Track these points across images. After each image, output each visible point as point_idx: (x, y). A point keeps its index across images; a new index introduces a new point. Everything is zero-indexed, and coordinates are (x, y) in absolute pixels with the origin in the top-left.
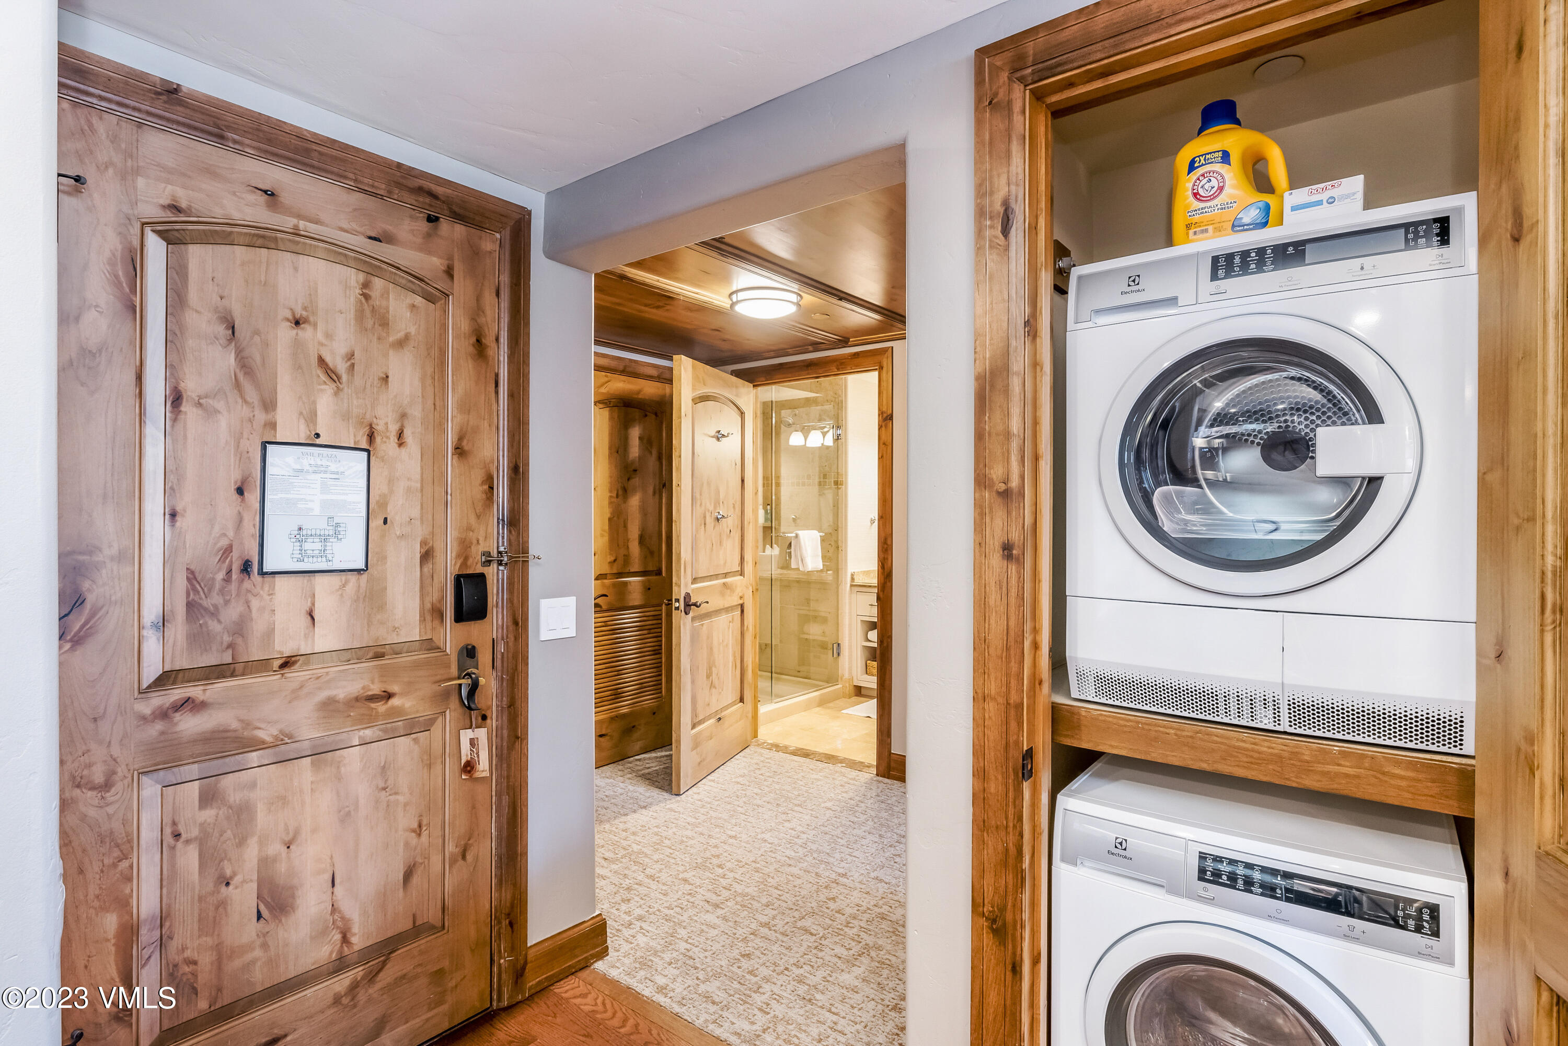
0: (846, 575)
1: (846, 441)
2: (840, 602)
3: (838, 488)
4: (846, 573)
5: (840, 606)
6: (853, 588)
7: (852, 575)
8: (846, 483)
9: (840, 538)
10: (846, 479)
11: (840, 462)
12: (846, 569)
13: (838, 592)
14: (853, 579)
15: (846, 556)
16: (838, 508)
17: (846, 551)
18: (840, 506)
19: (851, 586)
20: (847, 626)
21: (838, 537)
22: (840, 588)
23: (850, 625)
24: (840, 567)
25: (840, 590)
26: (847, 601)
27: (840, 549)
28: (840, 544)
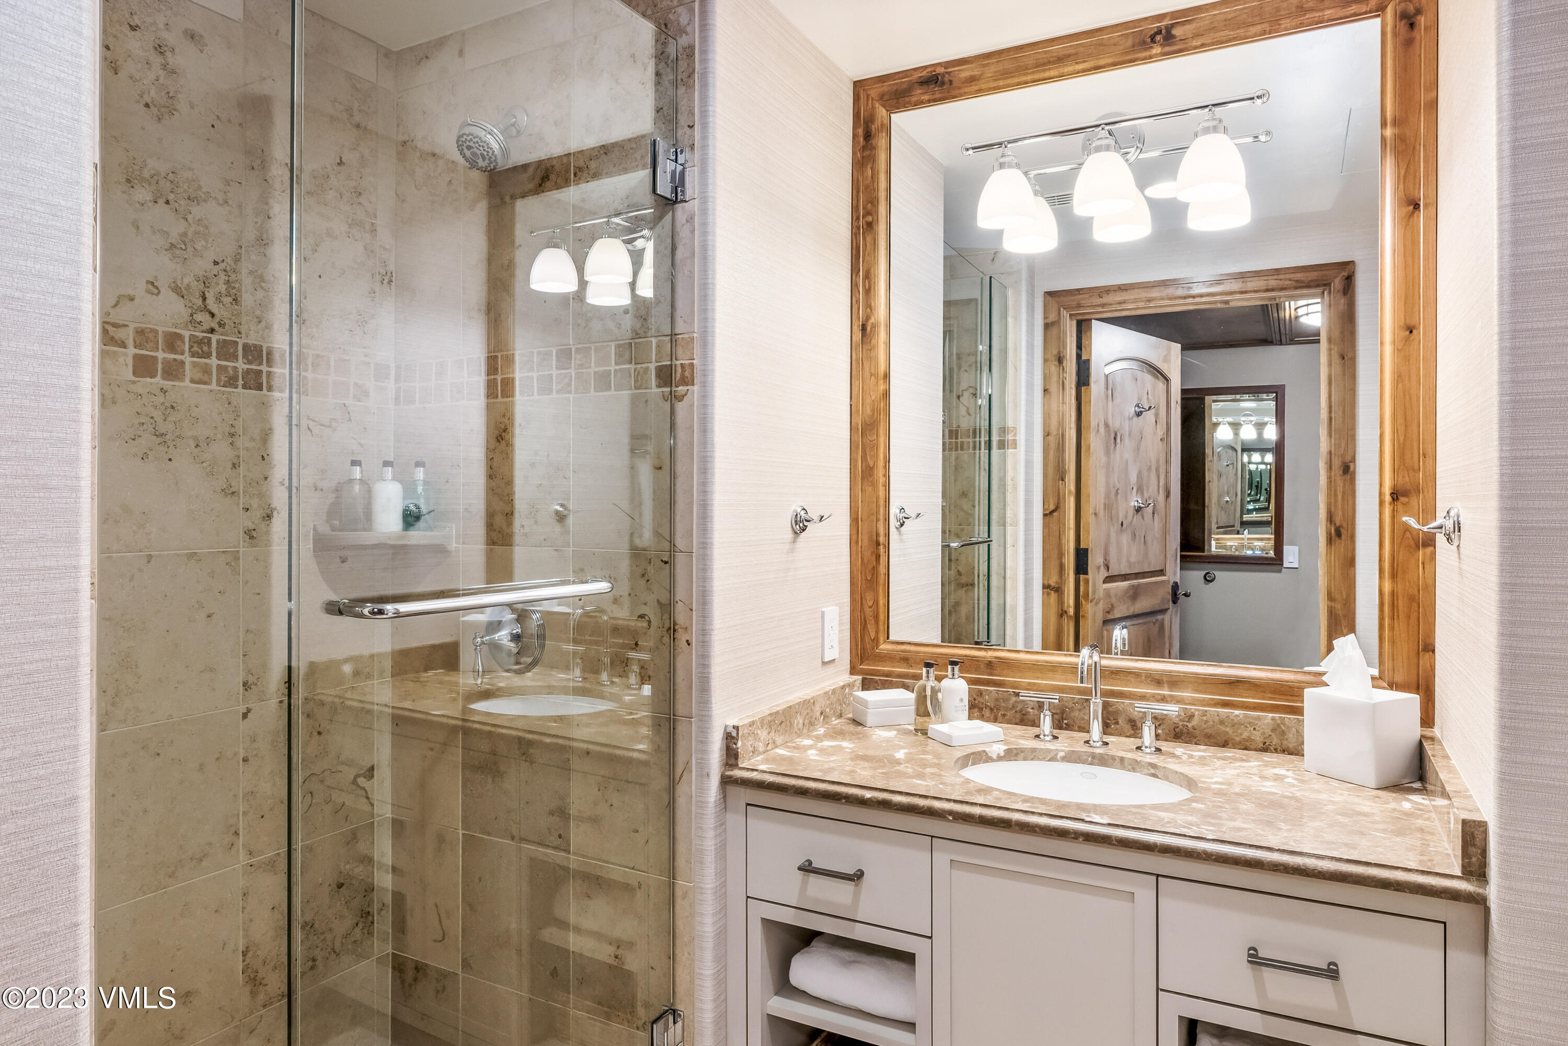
0: (704, 742)
1: (704, 211)
2: (681, 848)
3: (674, 398)
4: (704, 730)
5: (681, 862)
6: (732, 790)
7: (730, 739)
8: (707, 373)
9: (680, 594)
10: (706, 357)
11: (680, 292)
12: (705, 719)
13: (671, 806)
14: (731, 755)
15: (705, 665)
16: (673, 476)
17: (705, 644)
18: (680, 468)
19: (726, 781)
20: (709, 944)
21: (671, 589)
22: (681, 789)
23: (722, 936)
24: (680, 709)
25: (681, 801)
26: (709, 843)
27: (682, 637)
28: (681, 617)
